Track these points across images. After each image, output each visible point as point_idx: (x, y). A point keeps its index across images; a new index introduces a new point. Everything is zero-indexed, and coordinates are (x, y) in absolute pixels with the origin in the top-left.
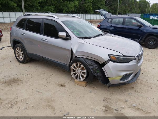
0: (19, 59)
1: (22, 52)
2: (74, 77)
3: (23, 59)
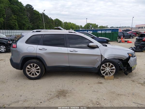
0: (35, 76)
1: (39, 68)
2: (104, 75)
3: (38, 75)
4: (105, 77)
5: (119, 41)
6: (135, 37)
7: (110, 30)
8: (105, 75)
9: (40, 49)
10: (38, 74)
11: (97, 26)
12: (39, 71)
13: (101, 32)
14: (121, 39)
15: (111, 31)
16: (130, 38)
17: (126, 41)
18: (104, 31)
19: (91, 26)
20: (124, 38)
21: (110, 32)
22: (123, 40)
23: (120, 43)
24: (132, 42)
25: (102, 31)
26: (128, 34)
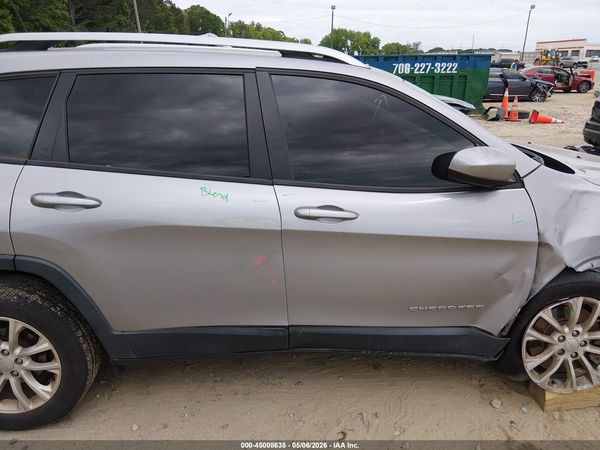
0: (26, 406)
1: (44, 345)
2: (542, 381)
3: (48, 397)
4: (548, 396)
5: (492, 113)
6: (552, 92)
7: (452, 58)
8: (545, 386)
9: (39, 198)
10: (46, 392)
11: (376, 42)
12: (54, 366)
13: (412, 71)
14: (499, 105)
15: (456, 65)
16: (530, 100)
17: (522, 115)
18: (423, 65)
19: (349, 42)
20: (516, 101)
21: (452, 68)
22: (510, 106)
23: (496, 122)
24: (554, 120)
25: (417, 65)
26: (525, 79)
